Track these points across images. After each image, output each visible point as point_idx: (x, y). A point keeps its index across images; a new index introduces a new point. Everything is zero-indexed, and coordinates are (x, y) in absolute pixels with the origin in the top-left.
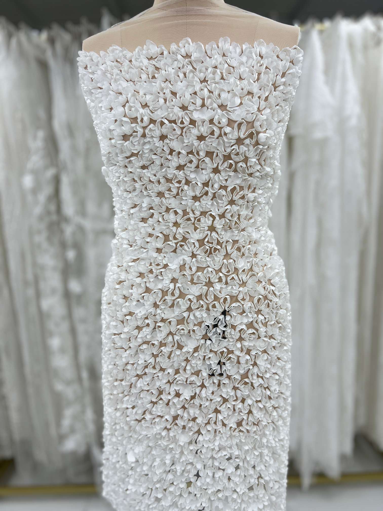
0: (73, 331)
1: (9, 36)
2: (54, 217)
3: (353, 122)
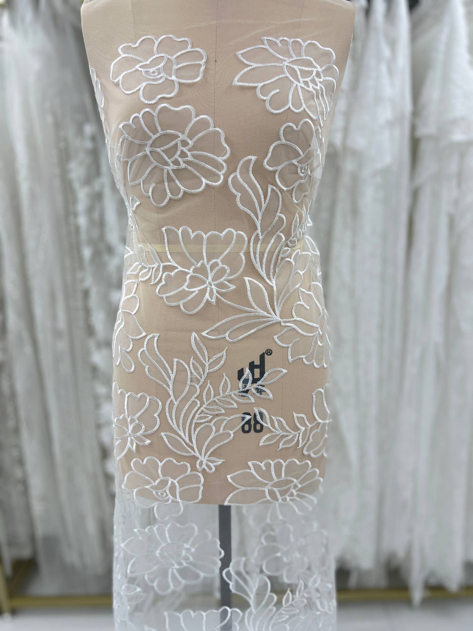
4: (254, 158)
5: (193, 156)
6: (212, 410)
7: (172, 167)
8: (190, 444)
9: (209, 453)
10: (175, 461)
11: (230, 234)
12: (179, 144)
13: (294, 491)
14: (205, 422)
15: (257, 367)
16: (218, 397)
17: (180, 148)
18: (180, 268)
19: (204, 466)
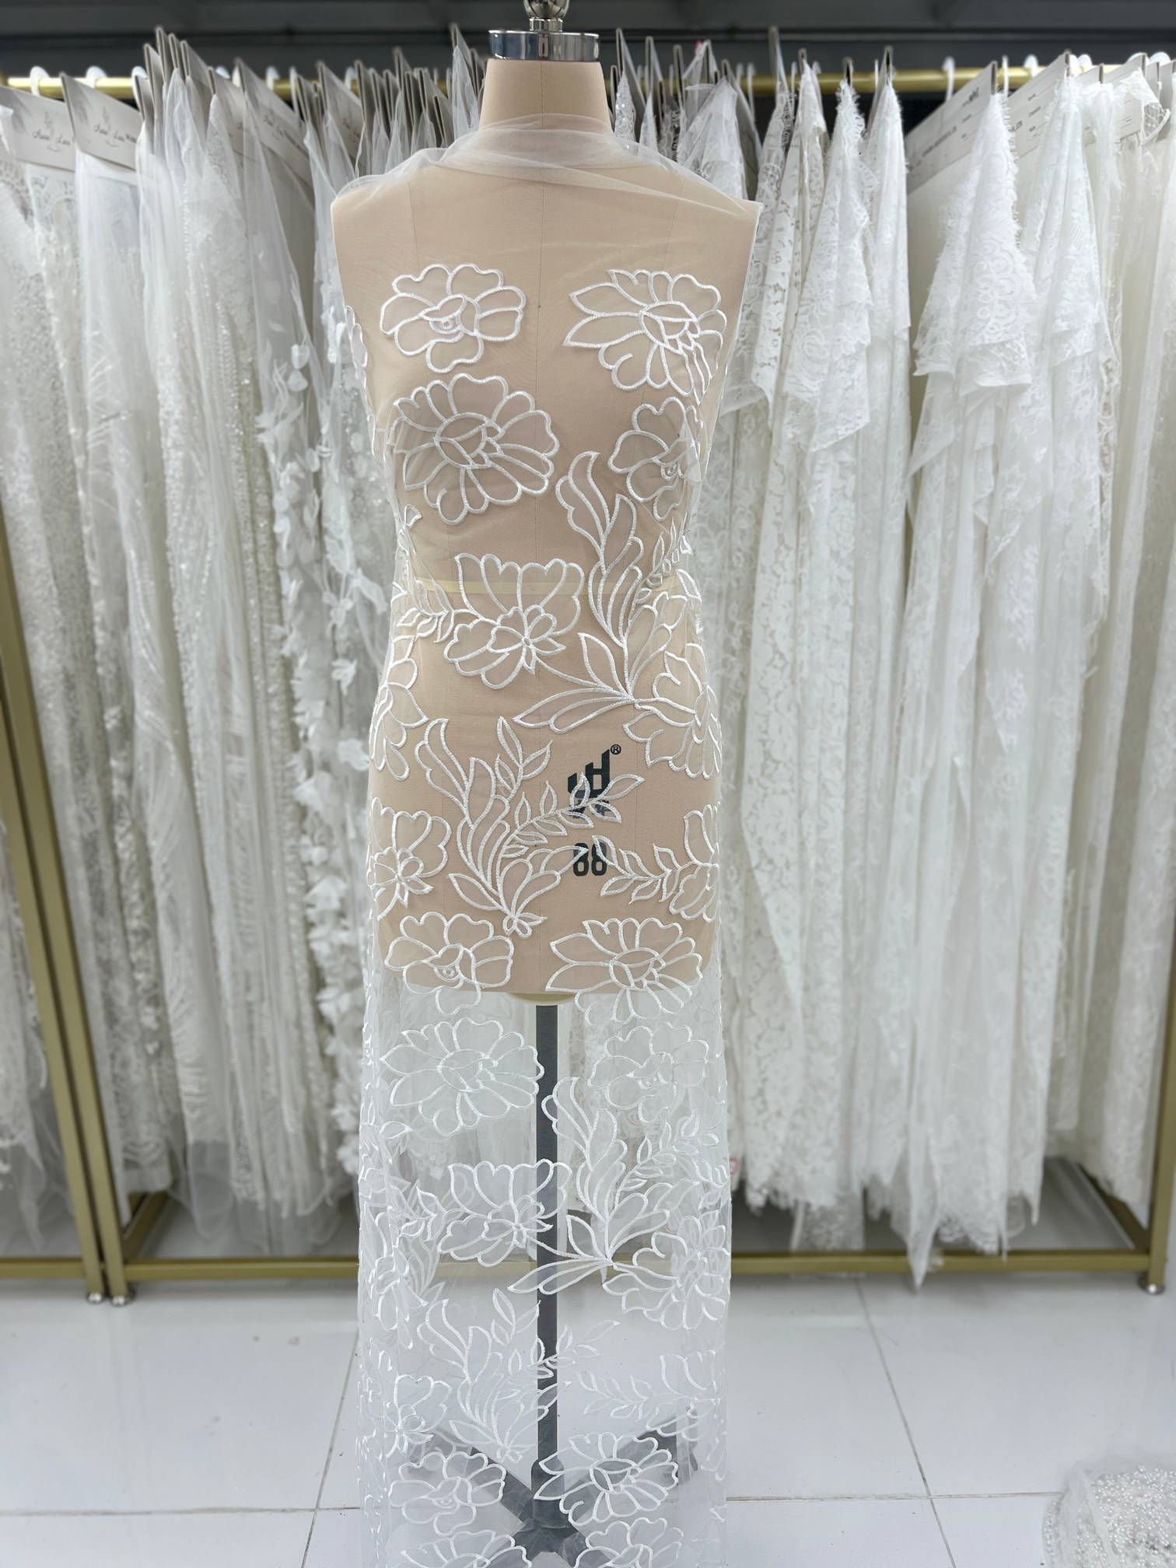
4: (594, 455)
5: (504, 450)
6: (529, 838)
7: (474, 465)
8: (494, 891)
9: (522, 907)
10: (470, 920)
11: (557, 565)
12: (484, 433)
13: (655, 971)
14: (518, 857)
15: (597, 772)
16: (538, 818)
17: (485, 438)
18: (482, 618)
19: (515, 927)
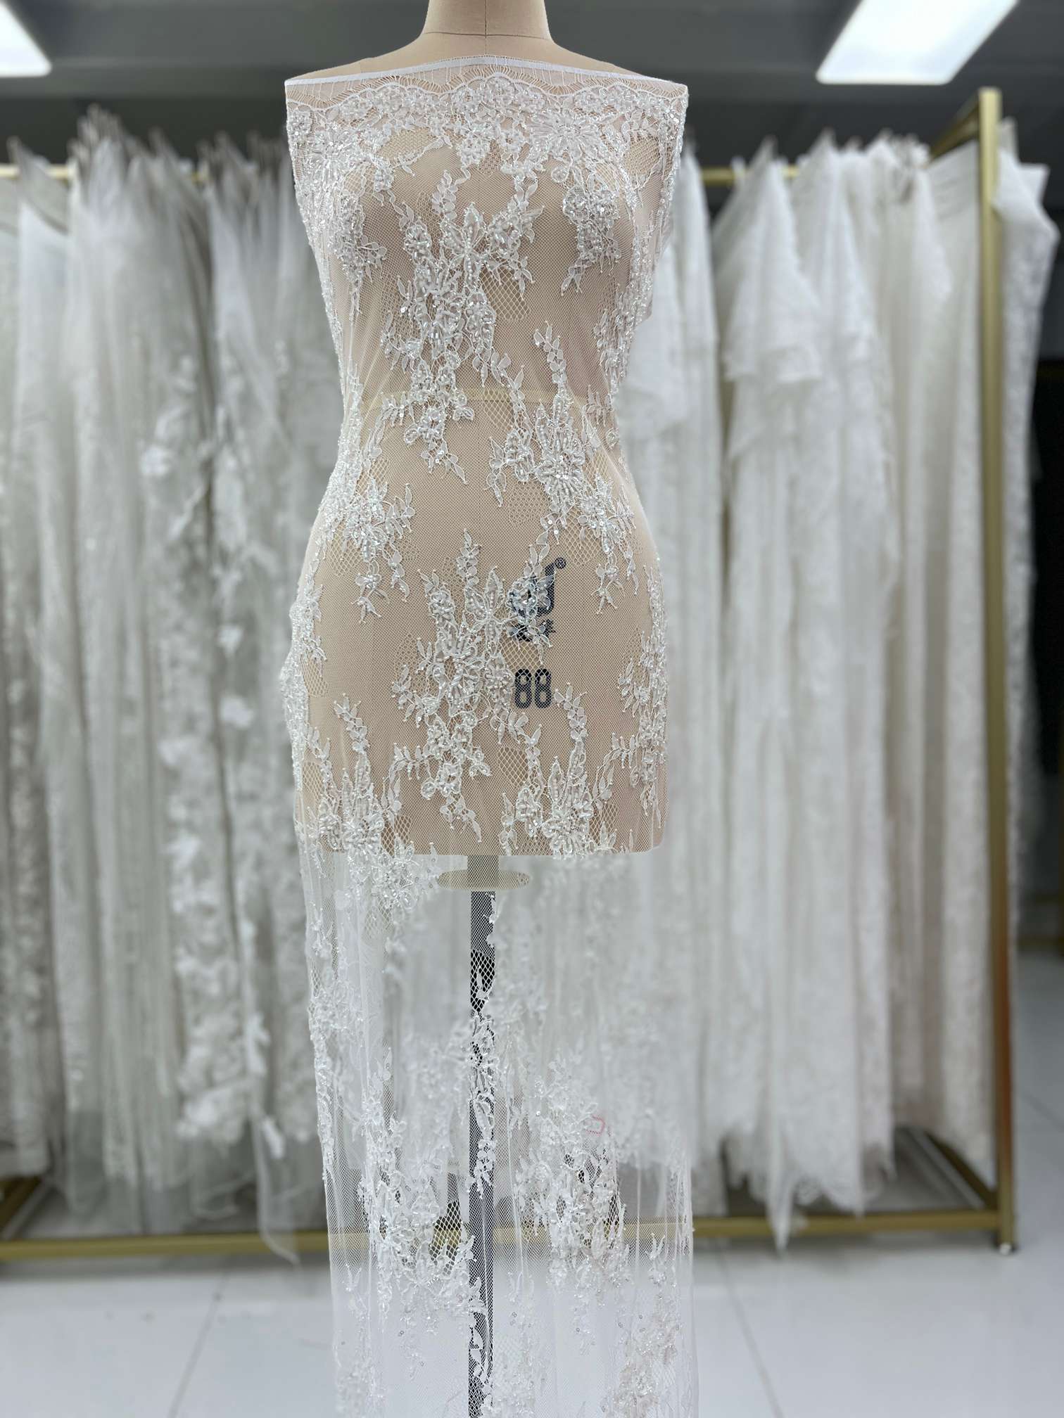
0: (227, 826)
1: (127, 159)
2: (201, 551)
3: (860, 351)
